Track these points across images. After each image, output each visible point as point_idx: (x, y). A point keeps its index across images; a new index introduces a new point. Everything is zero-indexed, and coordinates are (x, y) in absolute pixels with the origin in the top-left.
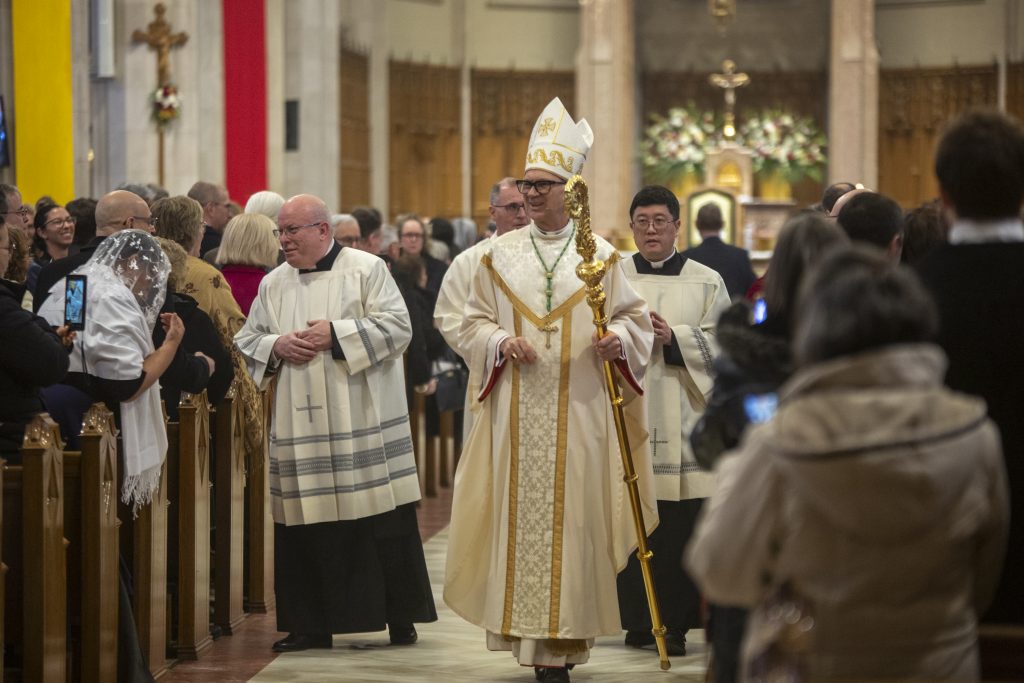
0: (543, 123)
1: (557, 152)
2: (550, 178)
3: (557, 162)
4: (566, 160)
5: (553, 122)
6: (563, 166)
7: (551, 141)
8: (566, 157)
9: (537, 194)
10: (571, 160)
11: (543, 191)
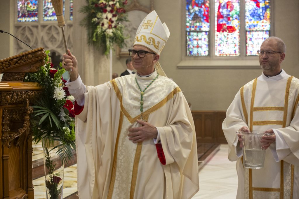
0: (146, 22)
1: (152, 38)
2: (146, 50)
3: (152, 43)
4: (156, 43)
5: (151, 22)
6: (154, 46)
7: (150, 32)
8: (156, 41)
9: (138, 58)
10: (158, 43)
11: (141, 56)
